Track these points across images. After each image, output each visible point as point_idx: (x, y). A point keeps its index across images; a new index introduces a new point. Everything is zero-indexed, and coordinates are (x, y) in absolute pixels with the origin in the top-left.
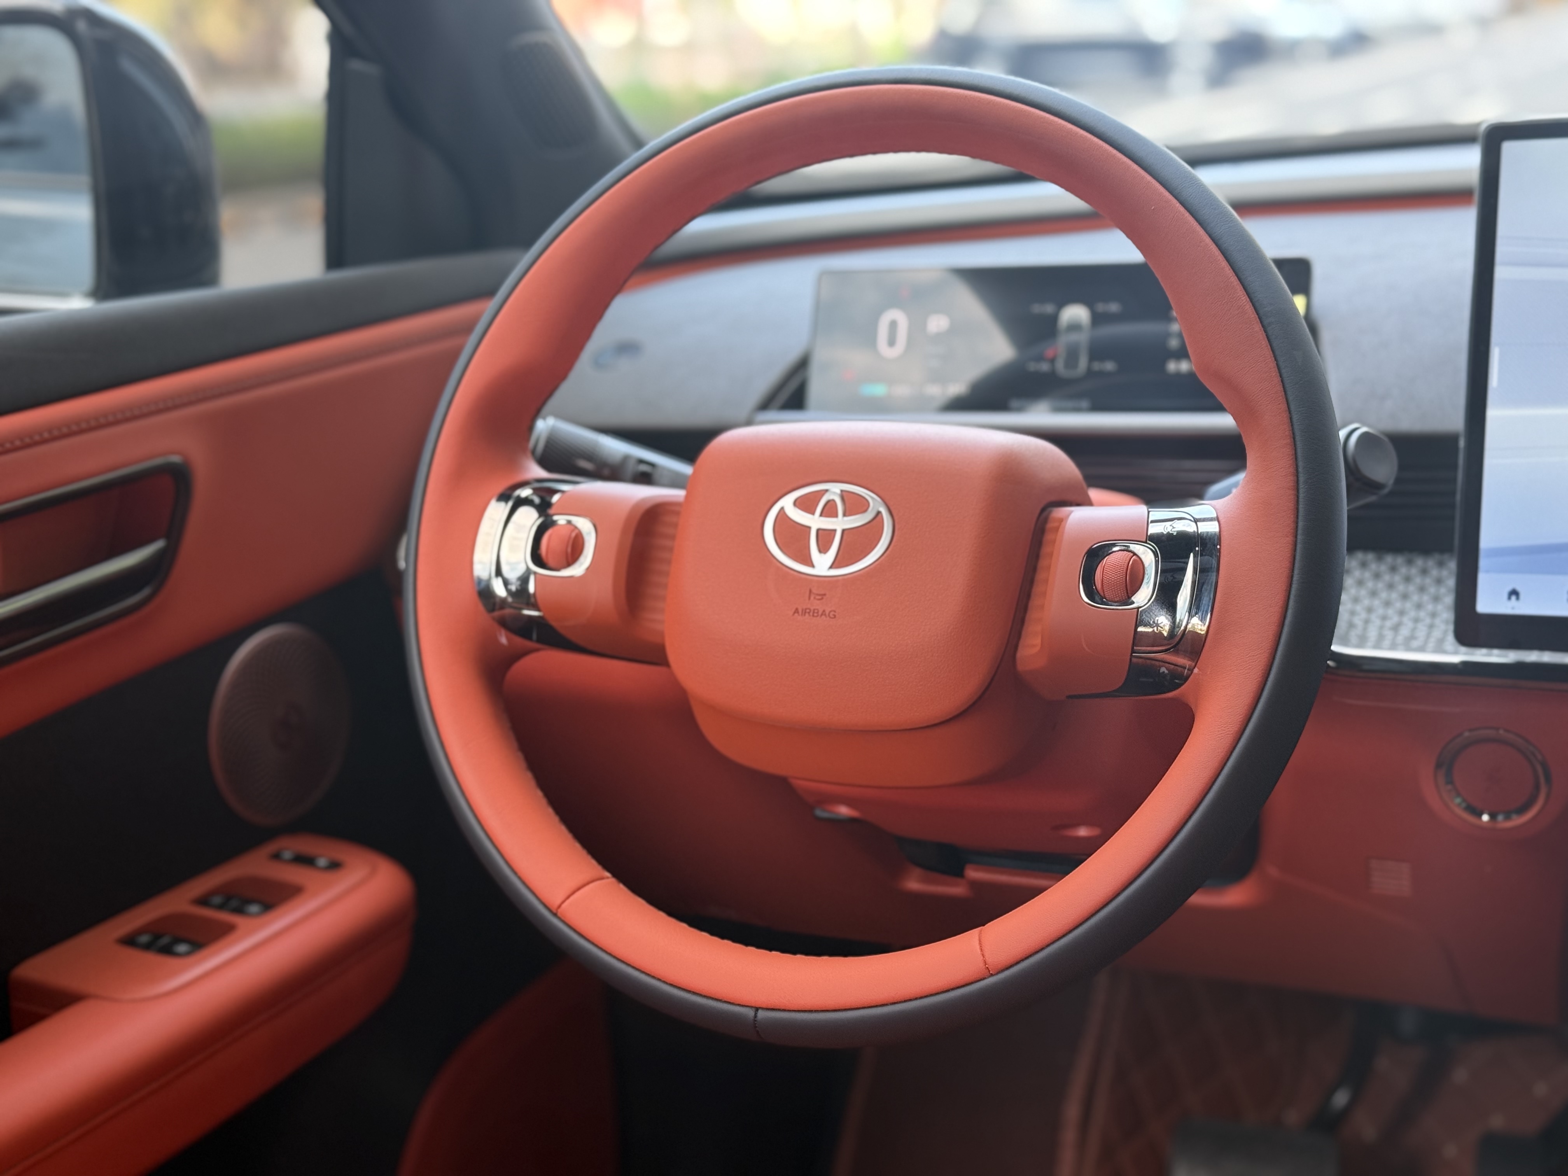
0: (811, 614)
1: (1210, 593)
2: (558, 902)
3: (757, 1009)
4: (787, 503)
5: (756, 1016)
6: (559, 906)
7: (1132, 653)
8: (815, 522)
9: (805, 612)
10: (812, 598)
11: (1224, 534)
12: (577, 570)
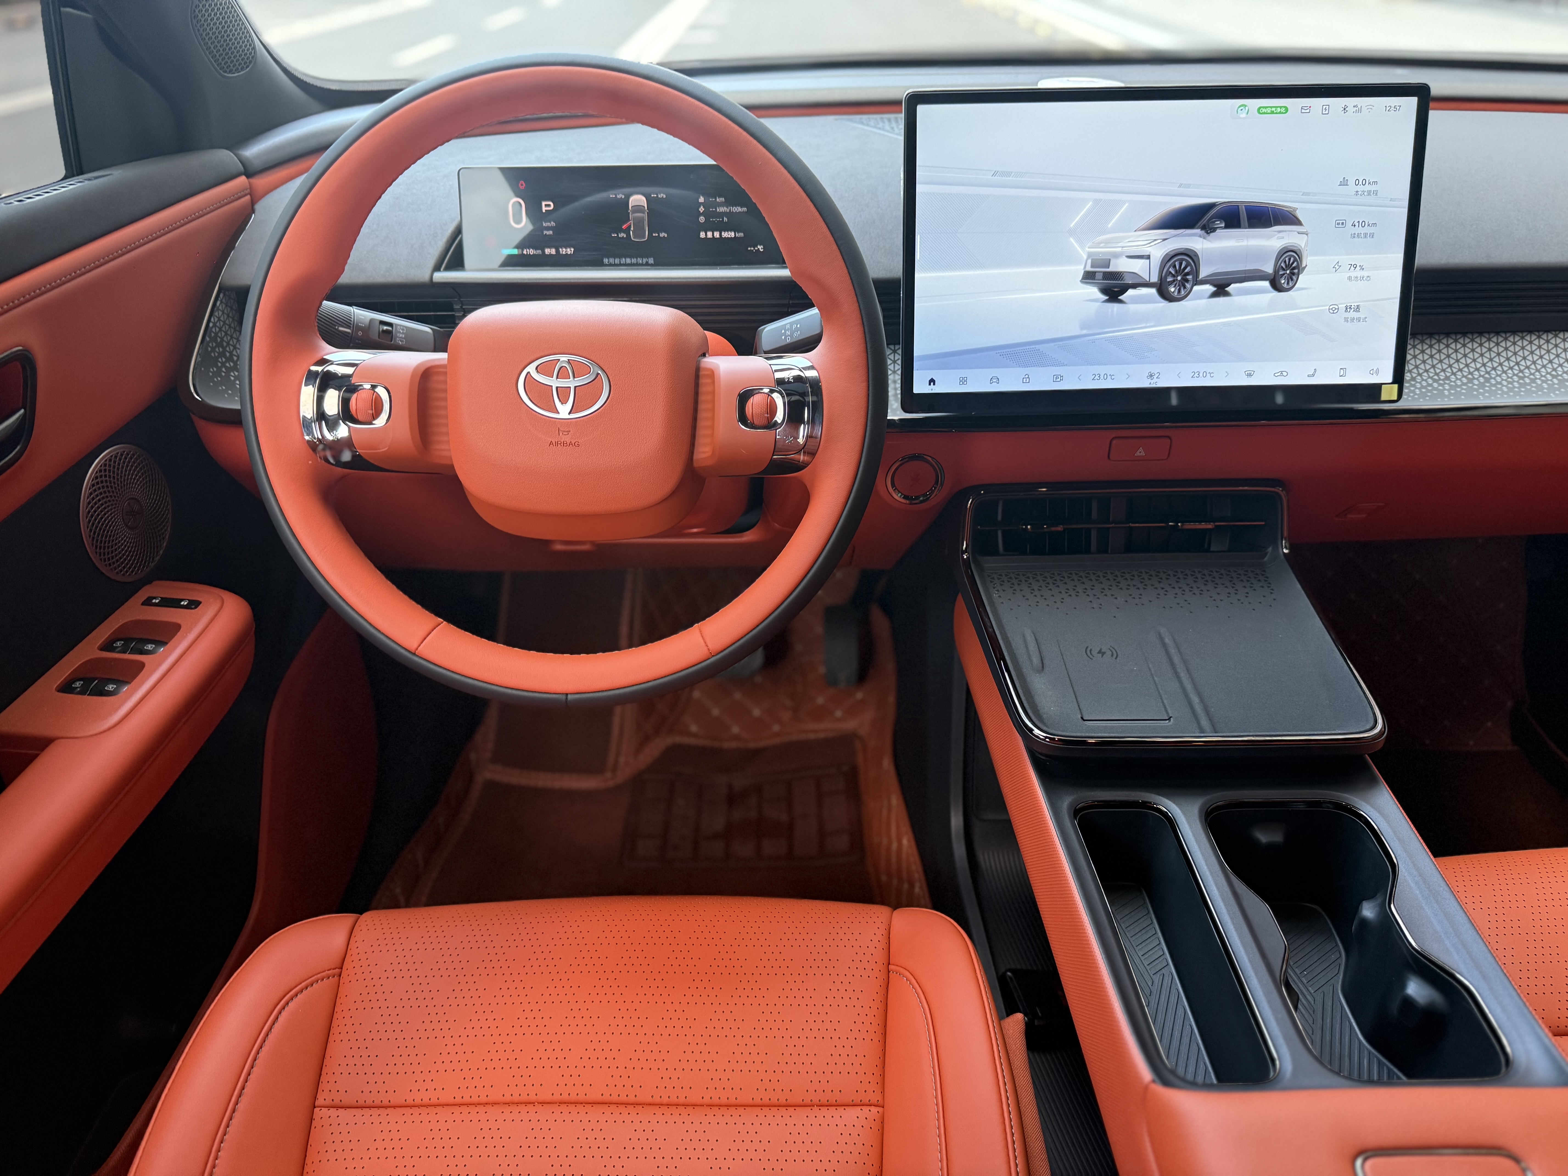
0: (562, 445)
1: (819, 419)
2: (415, 646)
3: (567, 694)
4: (531, 369)
5: (567, 699)
6: (417, 649)
7: (773, 455)
8: (554, 383)
9: (557, 444)
10: (561, 434)
11: (822, 378)
12: (380, 422)
